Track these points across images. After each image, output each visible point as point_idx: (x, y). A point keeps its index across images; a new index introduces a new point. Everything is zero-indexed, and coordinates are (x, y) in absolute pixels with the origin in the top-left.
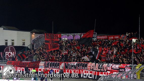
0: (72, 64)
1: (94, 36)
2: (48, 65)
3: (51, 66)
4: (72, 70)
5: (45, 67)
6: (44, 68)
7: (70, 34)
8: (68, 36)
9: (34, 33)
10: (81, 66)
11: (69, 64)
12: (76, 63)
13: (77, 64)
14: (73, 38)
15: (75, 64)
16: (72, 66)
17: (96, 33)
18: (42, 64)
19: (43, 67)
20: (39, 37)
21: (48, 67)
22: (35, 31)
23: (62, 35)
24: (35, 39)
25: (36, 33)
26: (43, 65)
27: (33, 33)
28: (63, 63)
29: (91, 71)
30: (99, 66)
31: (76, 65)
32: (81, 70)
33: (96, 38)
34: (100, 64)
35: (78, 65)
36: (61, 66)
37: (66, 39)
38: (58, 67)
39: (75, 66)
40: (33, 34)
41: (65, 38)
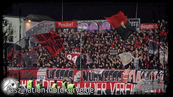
0: (95, 72)
1: (135, 24)
2: (53, 74)
3: (57, 76)
4: (96, 83)
5: (48, 78)
6: (45, 81)
7: (92, 21)
8: (89, 25)
9: (30, 21)
10: (111, 76)
11: (90, 73)
12: (101, 71)
13: (104, 71)
14: (99, 27)
15: (101, 73)
16: (96, 76)
17: (139, 19)
18: (42, 73)
19: (45, 78)
20: (37, 26)
21: (53, 78)
22: (32, 16)
23: (79, 22)
24: (31, 29)
25: (33, 20)
26: (43, 75)
27: (28, 20)
28: (80, 71)
29: (128, 84)
30: (143, 75)
31: (103, 73)
32: (111, 83)
33: (138, 27)
34: (145, 72)
35: (106, 74)
36: (75, 76)
37: (85, 28)
38: (70, 77)
39: (99, 75)
40: (28, 22)
41: (82, 27)
